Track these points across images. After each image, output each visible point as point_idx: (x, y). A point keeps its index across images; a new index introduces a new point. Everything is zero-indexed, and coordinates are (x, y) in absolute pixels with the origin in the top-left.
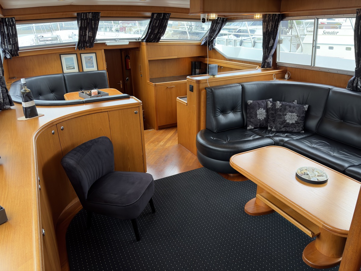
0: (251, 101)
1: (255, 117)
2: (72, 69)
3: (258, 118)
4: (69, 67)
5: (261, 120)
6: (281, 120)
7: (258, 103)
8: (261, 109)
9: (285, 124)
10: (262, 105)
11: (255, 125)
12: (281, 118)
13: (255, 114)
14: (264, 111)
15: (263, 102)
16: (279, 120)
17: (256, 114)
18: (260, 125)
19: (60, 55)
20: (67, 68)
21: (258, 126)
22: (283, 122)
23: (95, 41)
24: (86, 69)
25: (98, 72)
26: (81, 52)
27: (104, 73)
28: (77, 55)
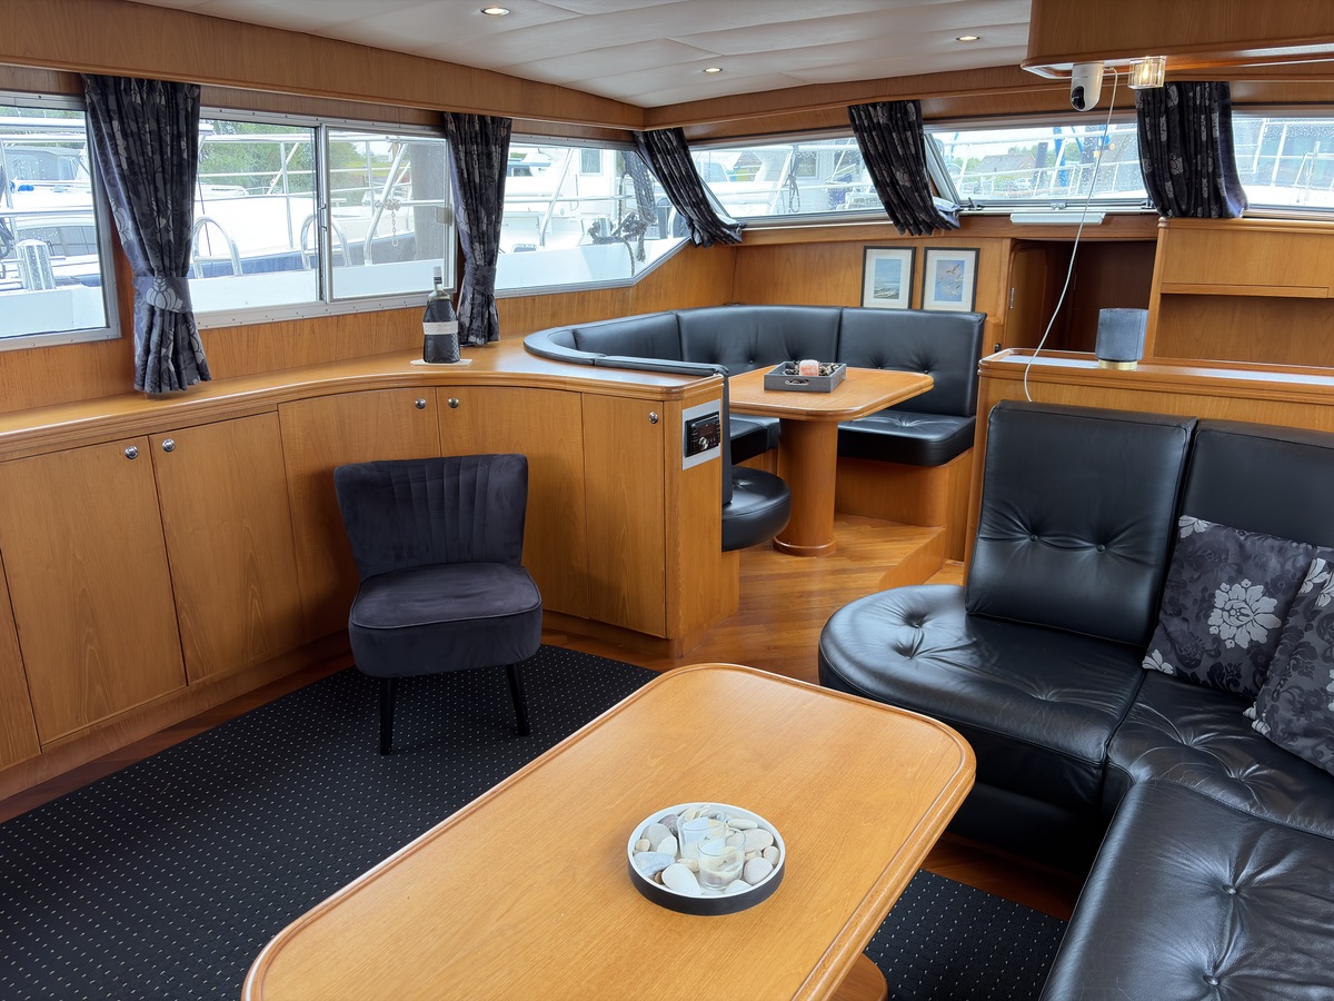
0: (1202, 526)
1: (1198, 617)
2: (891, 297)
3: (1213, 630)
4: (883, 290)
5: (1230, 644)
6: (1307, 684)
7: (1241, 546)
8: (1246, 582)
9: (1320, 715)
10: (1264, 567)
11: (1181, 659)
12: (1309, 675)
13: (1203, 600)
14: (1270, 604)
15: (1281, 551)
16: (1295, 677)
17: (1207, 605)
18: (1215, 671)
19: (866, 248)
20: (876, 292)
21: (1202, 672)
22: (1313, 700)
23: (971, 206)
24: (932, 303)
25: (973, 318)
26: (929, 243)
27: (969, 324)
28: (914, 250)
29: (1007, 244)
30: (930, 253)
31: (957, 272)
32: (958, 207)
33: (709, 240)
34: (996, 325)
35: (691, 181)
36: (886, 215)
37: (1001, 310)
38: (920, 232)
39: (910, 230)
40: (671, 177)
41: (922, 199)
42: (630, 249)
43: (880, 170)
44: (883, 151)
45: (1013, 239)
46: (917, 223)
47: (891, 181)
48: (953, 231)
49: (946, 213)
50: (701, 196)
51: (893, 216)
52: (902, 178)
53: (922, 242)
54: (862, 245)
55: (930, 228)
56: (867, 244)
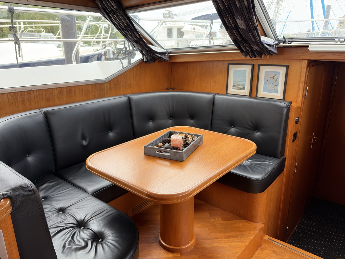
2: (241, 89)
4: (237, 85)
19: (229, 64)
20: (234, 86)
23: (285, 42)
24: (262, 93)
25: (283, 104)
26: (261, 62)
27: (281, 108)
28: (253, 66)
29: (305, 63)
30: (261, 67)
31: (276, 78)
32: (277, 42)
33: (151, 60)
34: (297, 108)
35: (131, 29)
36: (235, 47)
37: (300, 99)
38: (255, 56)
39: (249, 55)
40: (120, 27)
41: (254, 36)
42: (122, 63)
43: (228, 19)
44: (228, 6)
45: (309, 60)
46: (253, 51)
47: (235, 26)
48: (274, 56)
49: (269, 45)
50: (138, 37)
51: (239, 48)
52: (241, 24)
53: (257, 61)
54: (227, 63)
55: (260, 54)
56: (230, 62)
